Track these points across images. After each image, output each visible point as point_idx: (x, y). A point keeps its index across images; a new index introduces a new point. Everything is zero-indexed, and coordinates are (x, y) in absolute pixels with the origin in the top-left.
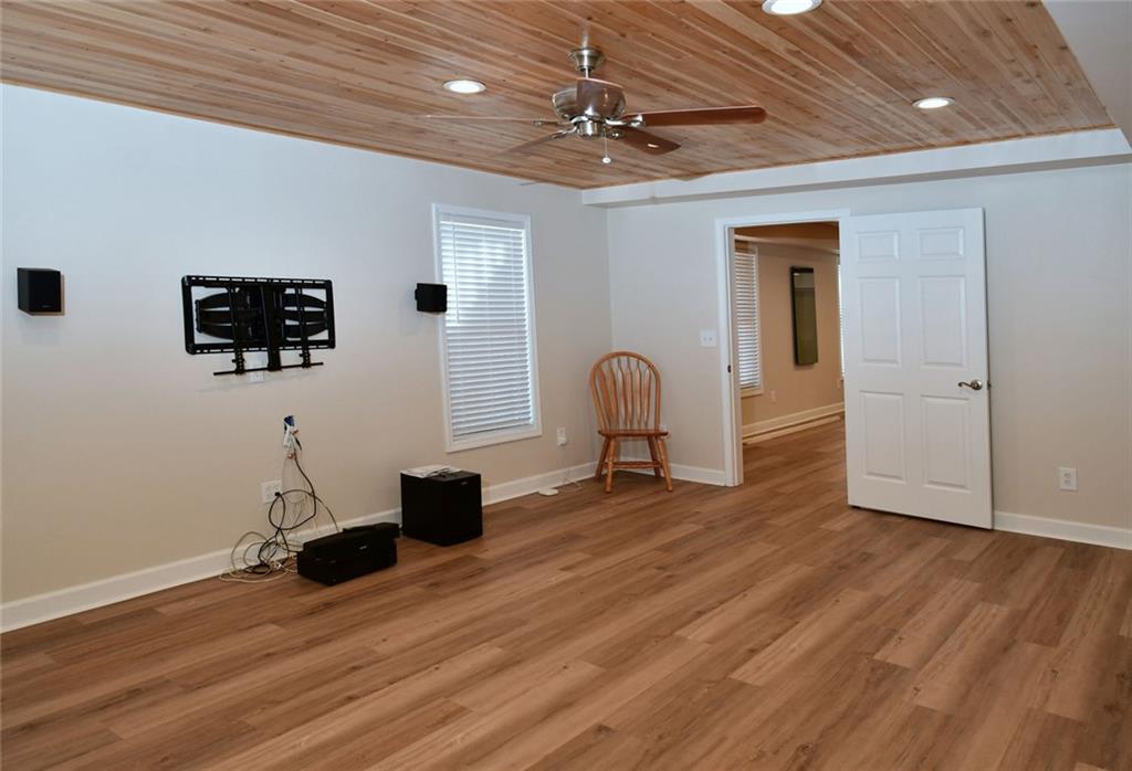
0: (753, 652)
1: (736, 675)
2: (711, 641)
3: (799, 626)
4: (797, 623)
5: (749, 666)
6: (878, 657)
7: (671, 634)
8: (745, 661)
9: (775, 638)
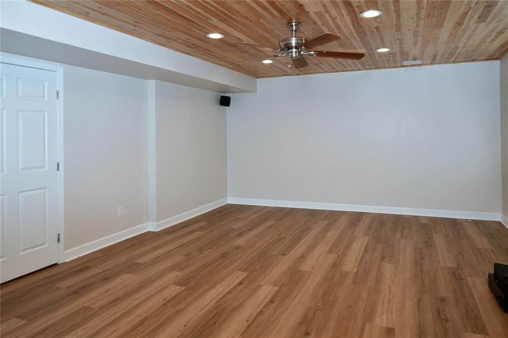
0: (240, 284)
1: (246, 274)
2: (260, 286)
3: (216, 301)
4: (216, 302)
5: (241, 278)
6: (183, 288)
7: (280, 287)
8: (244, 279)
9: (230, 292)
